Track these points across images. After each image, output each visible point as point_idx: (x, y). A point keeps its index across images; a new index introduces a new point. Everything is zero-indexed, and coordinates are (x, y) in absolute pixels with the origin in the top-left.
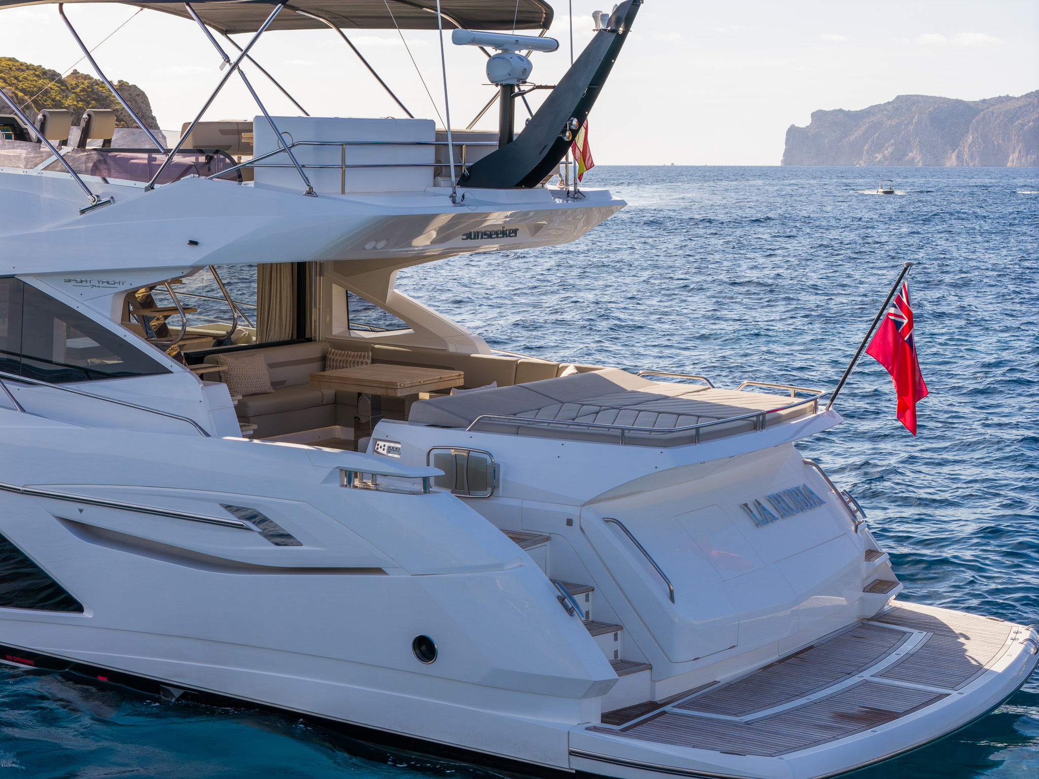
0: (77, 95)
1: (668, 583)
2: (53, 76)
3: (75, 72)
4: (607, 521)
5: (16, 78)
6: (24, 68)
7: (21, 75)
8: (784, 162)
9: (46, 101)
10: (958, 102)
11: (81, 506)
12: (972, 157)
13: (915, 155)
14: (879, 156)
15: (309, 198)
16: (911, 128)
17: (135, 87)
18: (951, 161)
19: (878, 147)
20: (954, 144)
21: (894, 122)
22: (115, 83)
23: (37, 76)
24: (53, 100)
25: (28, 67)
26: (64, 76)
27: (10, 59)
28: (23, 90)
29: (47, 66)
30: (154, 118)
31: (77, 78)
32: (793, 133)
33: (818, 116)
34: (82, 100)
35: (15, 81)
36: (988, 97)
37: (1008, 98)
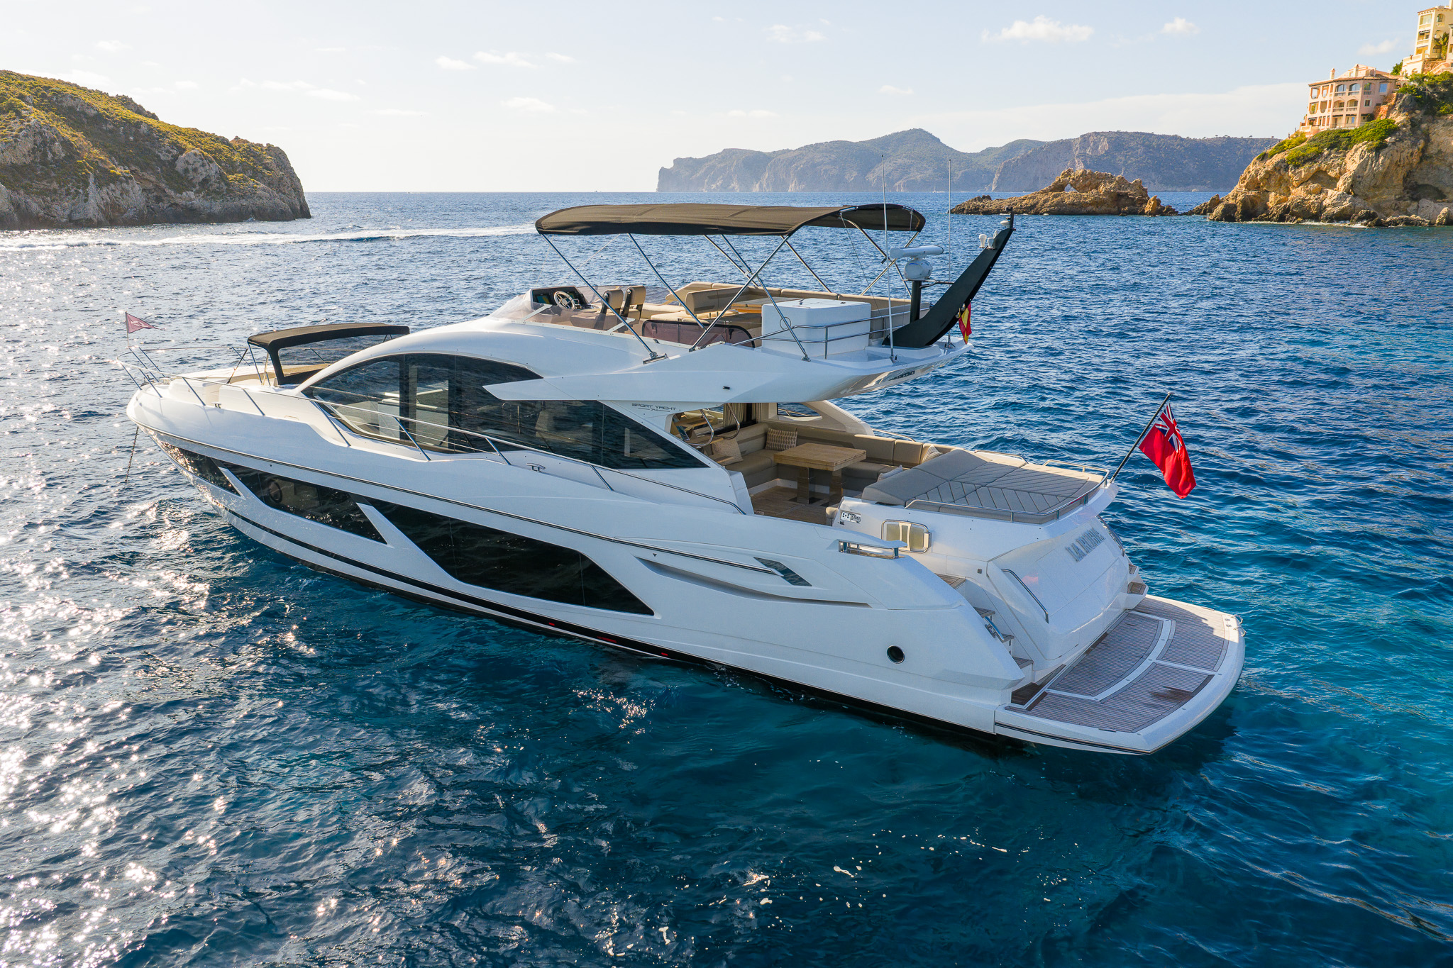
0: (241, 154)
1: (1044, 610)
2: (224, 141)
3: (237, 138)
4: (1004, 570)
5: (200, 142)
7: (203, 140)
8: (658, 189)
9: (221, 157)
10: (760, 153)
11: (655, 552)
12: (768, 186)
13: (735, 185)
14: (714, 186)
15: (806, 362)
16: (732, 169)
17: (277, 147)
18: (756, 189)
19: (713, 180)
20: (758, 179)
21: (722, 165)
24: (226, 156)
25: (207, 135)
26: (230, 142)
27: (193, 129)
29: (218, 134)
31: (240, 142)
32: (663, 172)
33: (678, 162)
34: (244, 157)
35: (200, 144)
36: (777, 149)
37: (788, 151)
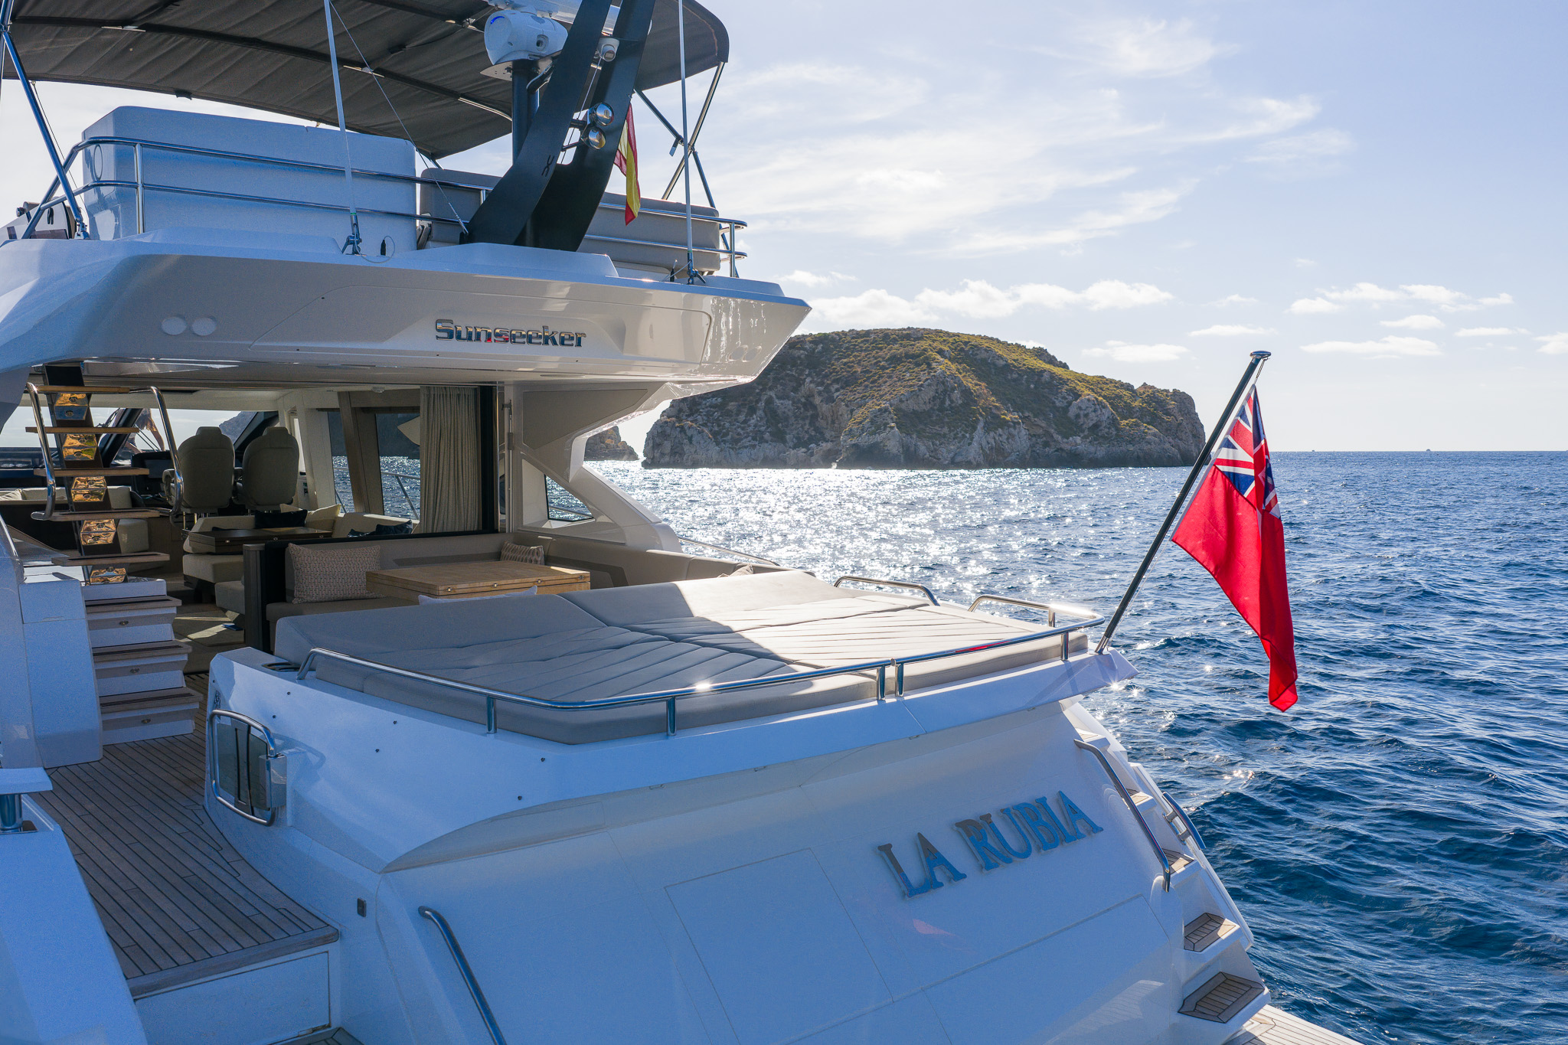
0: (1143, 400)
5: (1101, 389)
6: (1108, 382)
9: (1120, 403)
17: (1184, 393)
22: (1171, 391)
23: (1117, 387)
24: (1125, 402)
26: (1135, 388)
28: (1105, 397)
30: (1196, 414)
31: (1145, 388)
34: (1146, 403)
35: (1100, 391)
